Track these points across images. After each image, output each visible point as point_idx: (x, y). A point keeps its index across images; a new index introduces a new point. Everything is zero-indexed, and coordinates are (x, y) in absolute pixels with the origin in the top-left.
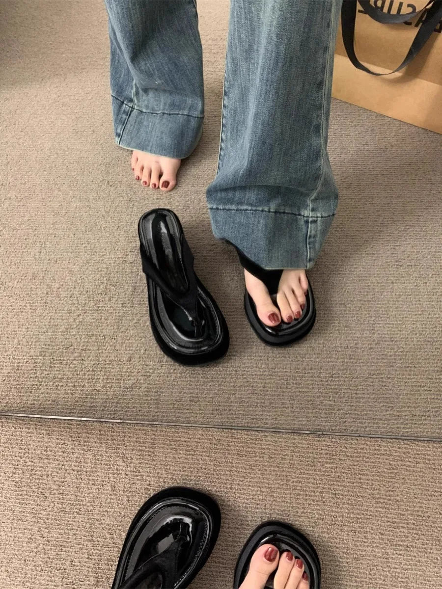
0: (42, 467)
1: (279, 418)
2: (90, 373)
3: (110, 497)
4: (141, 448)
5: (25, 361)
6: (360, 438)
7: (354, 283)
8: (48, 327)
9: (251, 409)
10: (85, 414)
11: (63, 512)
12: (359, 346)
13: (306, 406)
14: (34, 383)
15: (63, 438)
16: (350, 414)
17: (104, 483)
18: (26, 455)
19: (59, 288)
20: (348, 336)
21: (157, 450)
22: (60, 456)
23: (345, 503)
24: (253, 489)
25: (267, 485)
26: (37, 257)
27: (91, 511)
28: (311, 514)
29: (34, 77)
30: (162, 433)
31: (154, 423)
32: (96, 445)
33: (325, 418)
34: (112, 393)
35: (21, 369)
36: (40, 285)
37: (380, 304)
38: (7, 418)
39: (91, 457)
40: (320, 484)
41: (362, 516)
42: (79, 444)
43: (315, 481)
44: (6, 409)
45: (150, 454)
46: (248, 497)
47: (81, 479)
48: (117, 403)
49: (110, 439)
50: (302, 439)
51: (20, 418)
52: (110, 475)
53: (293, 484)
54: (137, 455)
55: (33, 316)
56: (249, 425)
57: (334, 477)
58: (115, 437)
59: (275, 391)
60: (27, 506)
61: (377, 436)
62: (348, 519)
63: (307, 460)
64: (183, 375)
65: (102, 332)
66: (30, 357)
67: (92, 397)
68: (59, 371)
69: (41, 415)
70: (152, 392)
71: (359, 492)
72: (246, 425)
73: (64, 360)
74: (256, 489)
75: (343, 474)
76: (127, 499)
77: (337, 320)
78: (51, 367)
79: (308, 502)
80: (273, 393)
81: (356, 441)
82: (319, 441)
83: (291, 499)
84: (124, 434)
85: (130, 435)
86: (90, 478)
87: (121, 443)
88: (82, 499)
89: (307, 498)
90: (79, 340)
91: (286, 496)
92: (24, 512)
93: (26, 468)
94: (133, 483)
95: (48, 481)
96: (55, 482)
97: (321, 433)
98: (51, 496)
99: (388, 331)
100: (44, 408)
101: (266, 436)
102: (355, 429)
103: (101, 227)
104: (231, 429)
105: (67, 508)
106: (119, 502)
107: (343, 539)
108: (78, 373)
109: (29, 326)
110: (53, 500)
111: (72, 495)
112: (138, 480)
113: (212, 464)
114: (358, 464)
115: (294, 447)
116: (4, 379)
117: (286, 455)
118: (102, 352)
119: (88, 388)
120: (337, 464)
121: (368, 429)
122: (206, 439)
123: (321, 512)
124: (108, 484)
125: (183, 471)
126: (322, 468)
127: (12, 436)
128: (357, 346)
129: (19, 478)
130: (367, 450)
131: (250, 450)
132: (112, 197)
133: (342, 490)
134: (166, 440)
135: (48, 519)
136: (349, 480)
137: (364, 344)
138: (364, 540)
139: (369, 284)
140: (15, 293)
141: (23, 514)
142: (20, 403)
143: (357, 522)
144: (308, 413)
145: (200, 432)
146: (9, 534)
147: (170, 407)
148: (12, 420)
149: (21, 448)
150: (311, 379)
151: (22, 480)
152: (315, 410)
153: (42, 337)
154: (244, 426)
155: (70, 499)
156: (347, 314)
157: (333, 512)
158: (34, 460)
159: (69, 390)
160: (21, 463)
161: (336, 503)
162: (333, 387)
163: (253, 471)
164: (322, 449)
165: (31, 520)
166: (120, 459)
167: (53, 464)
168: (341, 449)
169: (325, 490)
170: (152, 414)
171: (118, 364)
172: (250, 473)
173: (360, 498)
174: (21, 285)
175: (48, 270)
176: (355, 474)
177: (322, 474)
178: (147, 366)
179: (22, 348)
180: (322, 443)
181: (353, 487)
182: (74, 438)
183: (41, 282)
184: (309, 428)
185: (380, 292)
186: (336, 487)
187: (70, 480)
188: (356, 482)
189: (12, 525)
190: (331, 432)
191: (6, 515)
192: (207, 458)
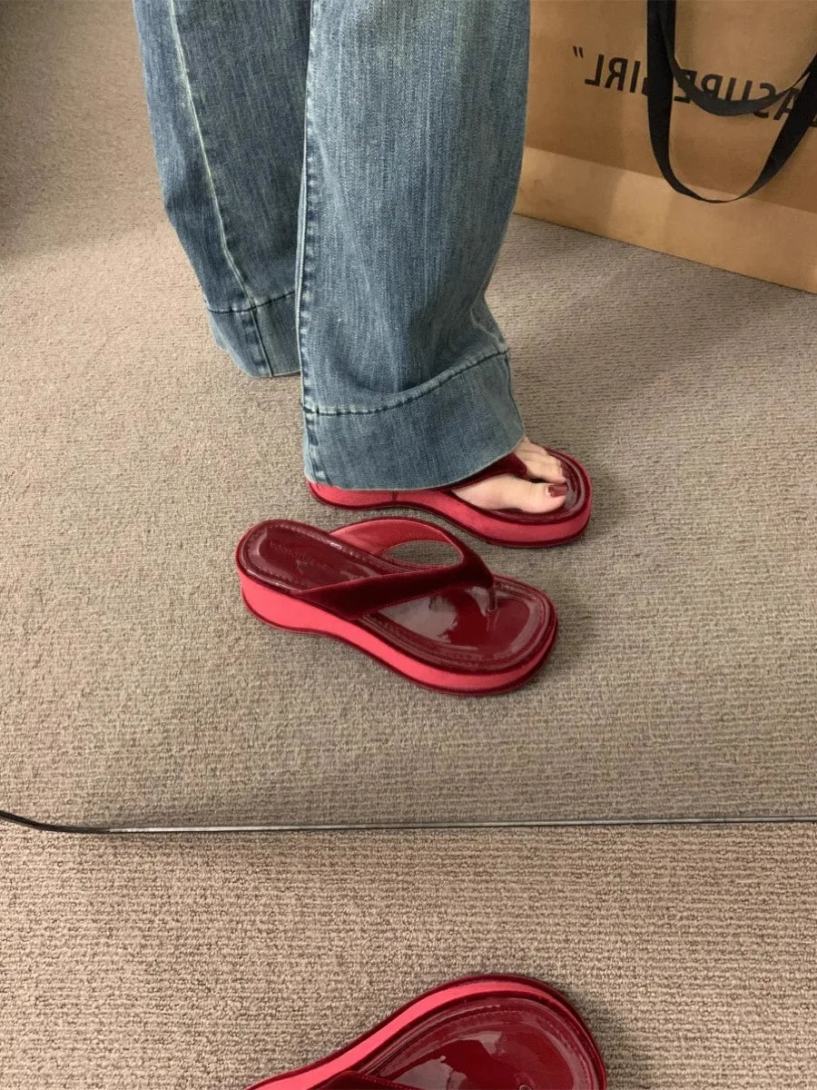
0: (198, 930)
1: (640, 800)
2: (274, 742)
3: (334, 978)
4: (387, 876)
5: (146, 728)
6: (795, 824)
7: (729, 552)
8: (180, 664)
9: (586, 786)
11: (246, 1017)
12: (760, 662)
13: (685, 774)
14: (168, 767)
15: (236, 868)
16: (767, 782)
17: (322, 951)
18: (164, 909)
19: (192, 594)
20: (738, 647)
21: (418, 877)
22: (231, 904)
23: (781, 951)
24: (607, 939)
25: (633, 929)
26: (144, 539)
27: (299, 1011)
28: (722, 979)
30: (426, 845)
31: (410, 825)
32: (300, 876)
33: (724, 792)
34: (321, 776)
35: (140, 745)
36: (157, 590)
37: (782, 588)
38: (123, 839)
39: (293, 902)
40: (731, 918)
42: (268, 879)
43: (722, 915)
44: (121, 820)
45: (405, 886)
46: (600, 957)
47: (276, 947)
48: (334, 793)
49: (327, 862)
50: (688, 836)
51: (150, 836)
52: (333, 935)
53: (681, 923)
54: (382, 889)
55: (150, 647)
56: (588, 815)
57: (756, 904)
58: (336, 860)
59: (624, 753)
60: (173, 1012)
62: (792, 984)
63: (702, 874)
64: (448, 734)
65: (285, 668)
66: (155, 720)
67: (284, 785)
68: (214, 742)
70: (396, 769)
71: (806, 929)
72: (582, 816)
73: (220, 723)
74: (613, 938)
75: (771, 897)
76: (368, 979)
77: (711, 620)
78: (196, 737)
79: (714, 955)
80: (622, 756)
81: (788, 831)
82: (719, 836)
83: (682, 952)
84: (353, 853)
85: (365, 853)
86: (294, 944)
87: (348, 869)
88: (280, 987)
89: (711, 948)
90: (243, 685)
91: (670, 947)
92: (166, 1024)
93: (166, 934)
94: (379, 947)
95: (210, 956)
96: (225, 957)
97: (722, 820)
98: (219, 986)
99: (805, 632)
100: (194, 813)
101: (622, 835)
102: (783, 808)
103: (256, 482)
104: (555, 826)
105: (252, 1008)
106: (354, 987)
107: (787, 1022)
108: (251, 744)
109: (144, 666)
110: (222, 995)
111: (259, 980)
112: (387, 939)
114: (797, 875)
115: (674, 851)
116: (109, 763)
117: (662, 867)
118: (291, 703)
119: (274, 770)
120: (758, 877)
121: (805, 807)
122: (509, 849)
123: (739, 974)
124: (329, 952)
125: (472, 915)
126: (731, 888)
127: (136, 872)
128: (756, 663)
129: (153, 955)
130: (809, 847)
131: (594, 863)
132: (268, 429)
133: (774, 928)
134: (434, 857)
135: (214, 1034)
136: (784, 907)
137: (768, 659)
139: (755, 554)
140: (111, 606)
141: (165, 1028)
142: (147, 806)
143: (809, 987)
144: (692, 786)
145: (497, 837)
146: (139, 1073)
147: (434, 795)
148: (133, 841)
149: (154, 894)
150: (685, 726)
151: (159, 960)
152: (703, 781)
153: (173, 683)
154: (578, 819)
155: (256, 990)
156: (727, 608)
157: (762, 972)
158: (182, 916)
159: (237, 776)
160: (156, 926)
161: (766, 952)
162: (727, 738)
163: (604, 904)
164: (727, 852)
165: (182, 1040)
166: (349, 900)
167: (218, 921)
168: (762, 847)
169: (742, 930)
170: (403, 808)
171: (325, 723)
172: (597, 908)
173: (808, 940)
174: (120, 592)
175: (167, 561)
176: (794, 893)
177: (732, 898)
178: (378, 722)
179: (136, 705)
180: (726, 840)
181: (794, 920)
182: (258, 867)
183: (157, 585)
184: (698, 814)
185: (778, 566)
186: (762, 923)
187: (254, 951)
188: (799, 909)
189: (144, 1053)
190: (739, 817)
191: (131, 1033)
192: (514, 885)
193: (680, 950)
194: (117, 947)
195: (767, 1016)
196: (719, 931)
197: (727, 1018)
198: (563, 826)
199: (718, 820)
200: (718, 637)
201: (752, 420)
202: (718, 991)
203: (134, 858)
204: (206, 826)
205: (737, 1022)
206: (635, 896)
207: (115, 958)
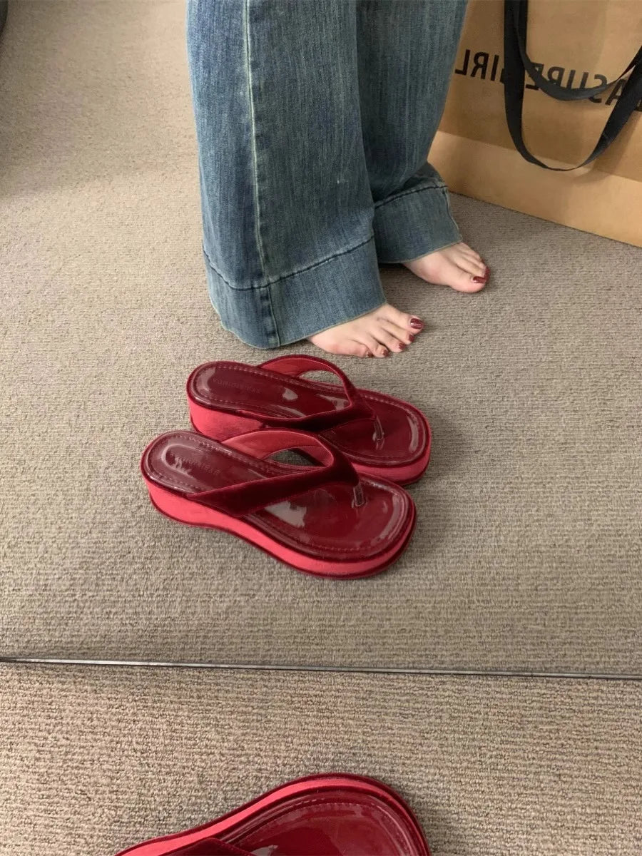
0: (83, 747)
1: (462, 654)
2: (160, 592)
3: (195, 794)
4: (244, 709)
5: (57, 576)
6: (591, 680)
7: (552, 452)
8: (91, 525)
9: (417, 641)
10: (155, 655)
11: (118, 824)
12: (572, 543)
13: (502, 633)
14: (71, 609)
15: (119, 696)
16: (570, 643)
17: (186, 770)
18: (58, 728)
19: (107, 468)
20: (555, 530)
21: (270, 711)
22: (113, 727)
23: (575, 789)
24: (427, 771)
25: (450, 764)
26: (73, 423)
27: (163, 821)
28: (523, 811)
29: (66, 179)
30: (279, 684)
31: (266, 667)
32: (172, 706)
33: (533, 650)
34: (196, 622)
35: (50, 590)
36: (79, 464)
37: (595, 483)
38: (27, 668)
39: (165, 727)
40: (534, 758)
41: (605, 811)
42: (144, 707)
43: (526, 755)
44: (26, 652)
45: (259, 718)
46: (420, 786)
47: (148, 765)
48: (205, 637)
49: (195, 695)
50: (500, 686)
51: (50, 666)
52: (196, 757)
53: (490, 761)
54: (240, 720)
55: (68, 510)
56: (416, 665)
57: (555, 747)
58: (203, 693)
59: (451, 613)
60: (58, 816)
61: (617, 676)
63: (510, 719)
64: (306, 592)
65: (176, 532)
66: (65, 570)
67: (165, 628)
68: (111, 590)
69: (84, 659)
70: (260, 619)
71: (597, 771)
72: (411, 665)
73: (117, 574)
74: (432, 771)
75: (569, 742)
76: (223, 796)
77: (533, 507)
78: (97, 585)
79: (517, 790)
80: (449, 616)
81: (585, 686)
83: (490, 786)
84: (217, 688)
85: (227, 688)
86: (163, 763)
87: (212, 701)
88: (149, 799)
89: (515, 783)
90: (140, 544)
91: (480, 781)
92: (52, 826)
93: (57, 749)
94: (234, 769)
95: (92, 771)
96: (105, 771)
97: (530, 674)
98: (98, 796)
99: (611, 520)
100: (88, 648)
101: (444, 683)
102: (582, 666)
103: (169, 380)
104: (388, 673)
105: (124, 816)
106: (211, 802)
107: (577, 850)
108: (142, 593)
109: (62, 525)
110: (101, 803)
111: (132, 793)
112: (241, 762)
113: (359, 731)
114: (592, 724)
115: (488, 699)
116: (23, 604)
117: (477, 712)
118: (178, 561)
119: (158, 616)
120: (558, 724)
121: (601, 666)
122: (348, 691)
123: (538, 807)
124: (192, 772)
125: (314, 746)
126: (534, 733)
127: (35, 696)
128: (569, 544)
129: (45, 767)
130: (603, 700)
131: (419, 706)
132: (183, 338)
133: (570, 768)
134: (285, 694)
135: (92, 837)
136: (579, 751)
137: (579, 541)
138: (610, 851)
139: (574, 454)
140: (40, 476)
141: (51, 829)
142: (50, 641)
143: (598, 821)
144: (506, 645)
145: (339, 680)
147: (289, 642)
148: (35, 670)
149: (49, 716)
150: (505, 593)
151: (50, 771)
152: (516, 640)
153: (83, 541)
154: (408, 668)
155: (129, 801)
156: (547, 497)
157: (557, 807)
158: (71, 735)
159: (127, 618)
160: (49, 742)
161: (562, 789)
162: (539, 605)
163: (426, 742)
164: (533, 701)
165: (64, 840)
166: (211, 728)
167: (102, 741)
168: (562, 699)
169: (543, 769)
170: (261, 653)
171: (204, 579)
172: (421, 744)
173: (599, 781)
174: (49, 464)
175: (90, 442)
176: (588, 740)
177: (535, 741)
178: (249, 580)
179: (51, 557)
180: (532, 691)
181: (587, 763)
182: (137, 696)
183: (80, 460)
184: (510, 668)
185: (593, 465)
186: (559, 764)
187: (129, 767)
188: (591, 754)
189: (32, 849)
190: (544, 672)
191: (22, 832)
192: (351, 722)
193: (488, 784)
194: (16, 759)
195: (561, 845)
196: (523, 769)
197: (526, 844)
198: (394, 673)
199: (526, 674)
200: (538, 520)
201: (580, 345)
202: (519, 820)
203: (35, 685)
204: (96, 660)
205: (535, 848)
206: (452, 736)
207: (14, 768)
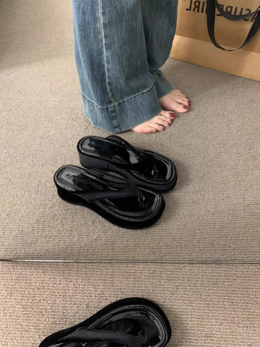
0: (40, 294)
1: (192, 255)
2: (69, 232)
3: (85, 312)
4: (104, 278)
5: (27, 226)
6: (245, 264)
7: (229, 171)
8: (40, 205)
9: (174, 249)
10: (68, 257)
11: (55, 324)
12: (237, 208)
13: (208, 246)
14: (33, 240)
15: (53, 274)
16: (237, 249)
17: (81, 303)
18: (29, 287)
19: (45, 182)
20: (230, 203)
21: (115, 279)
22: (51, 286)
23: (239, 308)
24: (179, 302)
25: (188, 299)
26: (31, 164)
27: (73, 323)
28: (218, 317)
29: (24, 61)
30: (118, 268)
31: (112, 261)
32: (75, 278)
33: (221, 253)
34: (84, 244)
35: (24, 232)
36: (34, 180)
37: (247, 183)
38: (16, 263)
39: (72, 286)
40: (222, 296)
41: (251, 316)
42: (64, 278)
43: (219, 295)
44: (16, 257)
45: (110, 282)
46: (176, 308)
47: (66, 301)
48: (87, 250)
49: (84, 273)
50: (208, 267)
51: (25, 262)
52: (85, 297)
53: (204, 297)
54: (102, 283)
55: (30, 199)
56: (173, 259)
57: (231, 291)
58: (87, 272)
59: (188, 238)
60: (31, 321)
61: (256, 263)
62: (242, 319)
66: (30, 224)
67: (71, 246)
68: (49, 232)
69: (39, 260)
70: (109, 242)
71: (248, 300)
72: (171, 260)
73: (51, 225)
74: (181, 302)
75: (236, 289)
77: (221, 193)
78: (43, 230)
79: (215, 308)
80: (187, 239)
81: (243, 267)
82: (219, 268)
83: (204, 307)
84: (93, 270)
85: (97, 270)
86: (72, 300)
87: (91, 276)
88: (67, 314)
89: (214, 306)
90: (60, 212)
91: (200, 305)
92: (29, 326)
93: (29, 295)
94: (101, 302)
95: (44, 304)
96: (49, 304)
97: (220, 262)
98: (47, 313)
99: (253, 198)
100: (40, 255)
101: (185, 266)
102: (241, 259)
103: (70, 145)
104: (162, 263)
105: (57, 321)
107: (240, 332)
108: (61, 232)
109: (28, 206)
110: (48, 316)
111: (60, 312)
113: (151, 286)
114: (246, 282)
115: (203, 273)
116: (14, 238)
117: (199, 278)
118: (76, 219)
119: (68, 242)
120: (232, 282)
122: (146, 270)
123: (224, 315)
125: (133, 292)
126: (222, 286)
127: (20, 274)
128: (236, 208)
129: (25, 302)
130: (250, 272)
131: (175, 276)
132: (75, 127)
133: (237, 300)
134: (120, 272)
135: (45, 329)
136: (241, 293)
137: (240, 207)
138: (253, 332)
139: (238, 171)
140: (18, 185)
141: (28, 327)
142: (25, 253)
143: (248, 320)
144: (210, 250)
145: (142, 266)
146: (19, 341)
147: (121, 251)
148: (19, 264)
149: (26, 282)
150: (209, 229)
151: (27, 304)
152: (214, 248)
153: (37, 212)
154: (170, 261)
155: (59, 315)
156: (227, 189)
157: (232, 315)
158: (35, 290)
159: (55, 243)
160: (26, 293)
161: (234, 308)
162: (224, 234)
163: (178, 290)
164: (221, 273)
165: (34, 331)
166: (91, 286)
167: (47, 292)
168: (234, 272)
169: (226, 300)
170: (110, 255)
171: (87, 226)
172: (176, 291)
173: (248, 304)
174: (22, 181)
175: (38, 171)
176: (244, 288)
177: (222, 289)
178: (105, 226)
179: (24, 219)
180: (221, 269)
181: (244, 297)
182: (61, 274)
183: (34, 179)
184: (212, 260)
185: (246, 176)
186: (232, 298)
187: (59, 302)
188: (246, 294)
189: (21, 335)
190: (226, 261)
191: (17, 328)
192: (147, 283)
193: (203, 306)
194: (13, 299)
195: (233, 330)
196: (218, 300)
197: (219, 330)
198: (165, 263)
199: (219, 262)
200: (223, 199)
201: (240, 126)
202: (216, 321)
203: (19, 269)
204: (44, 260)
205: (223, 331)
206: (188, 287)
207: (13, 303)
